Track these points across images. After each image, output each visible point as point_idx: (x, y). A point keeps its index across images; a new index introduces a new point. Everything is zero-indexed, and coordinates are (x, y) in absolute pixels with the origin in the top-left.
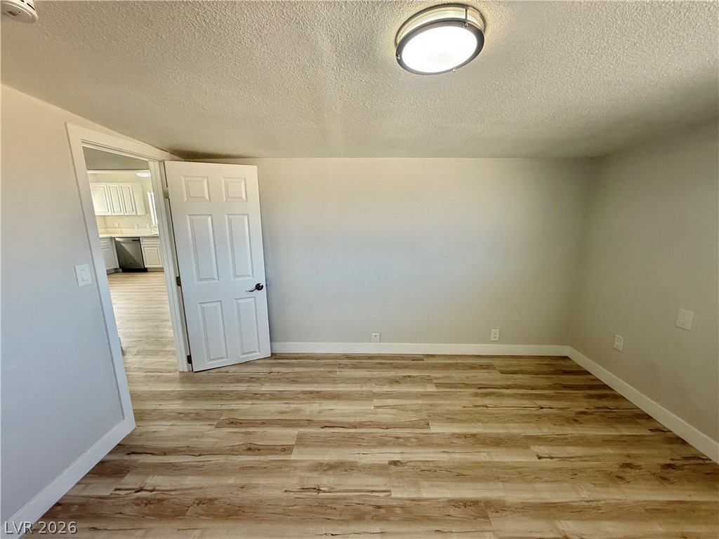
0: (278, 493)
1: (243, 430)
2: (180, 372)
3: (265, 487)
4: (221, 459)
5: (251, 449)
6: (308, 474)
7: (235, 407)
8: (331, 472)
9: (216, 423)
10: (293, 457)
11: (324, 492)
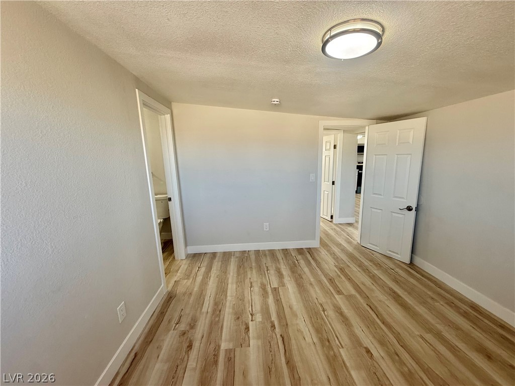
0: (314, 296)
1: (339, 273)
2: (358, 243)
3: (315, 291)
4: (320, 273)
5: (331, 280)
6: (330, 305)
7: (351, 266)
8: (337, 314)
9: (336, 264)
10: (336, 296)
11: (324, 313)
